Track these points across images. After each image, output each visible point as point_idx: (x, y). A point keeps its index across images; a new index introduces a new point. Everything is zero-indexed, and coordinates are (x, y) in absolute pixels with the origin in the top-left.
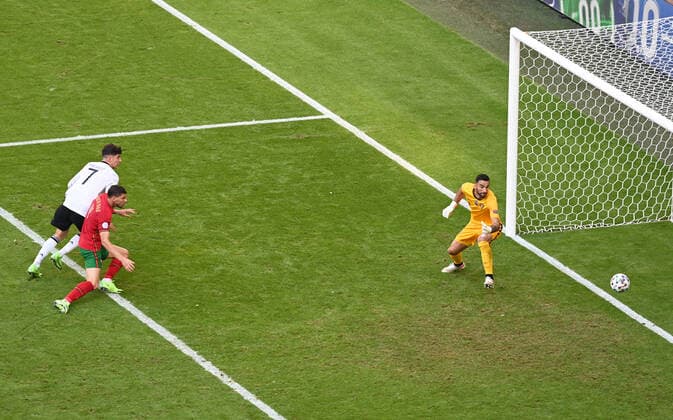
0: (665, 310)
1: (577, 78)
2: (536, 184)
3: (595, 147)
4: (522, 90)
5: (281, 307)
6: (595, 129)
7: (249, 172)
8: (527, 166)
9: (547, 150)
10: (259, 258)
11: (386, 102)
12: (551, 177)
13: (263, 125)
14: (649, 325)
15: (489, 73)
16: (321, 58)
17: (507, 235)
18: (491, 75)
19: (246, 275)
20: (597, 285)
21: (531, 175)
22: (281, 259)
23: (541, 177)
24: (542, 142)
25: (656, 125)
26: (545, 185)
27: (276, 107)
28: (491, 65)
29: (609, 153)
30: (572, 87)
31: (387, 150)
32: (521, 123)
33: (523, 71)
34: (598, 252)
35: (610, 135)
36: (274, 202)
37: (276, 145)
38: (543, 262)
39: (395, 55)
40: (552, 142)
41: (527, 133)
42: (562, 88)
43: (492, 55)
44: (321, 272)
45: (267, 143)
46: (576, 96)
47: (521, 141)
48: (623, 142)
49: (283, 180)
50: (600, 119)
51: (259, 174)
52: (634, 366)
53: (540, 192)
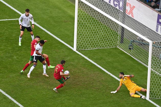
0: (116, 71)
1: (93, 9)
2: (82, 37)
3: (98, 27)
4: (78, 12)
5: (13, 69)
6: (98, 23)
7: (5, 33)
8: (80, 32)
9: (85, 28)
10: (7, 56)
11: (42, 15)
12: (86, 35)
13: (9, 20)
14: (111, 75)
15: (70, 7)
16: (25, 3)
17: (74, 51)
18: (70, 8)
19: (4, 60)
20: (98, 64)
21: (81, 35)
22: (13, 56)
23: (83, 35)
24: (84, 26)
25: (114, 22)
26: (85, 37)
27: (13, 16)
28: (70, 5)
29: (101, 29)
30: (92, 12)
31: (42, 28)
32: (78, 21)
33: (79, 7)
34: (98, 55)
35: (102, 24)
36: (12, 41)
37: (12, 26)
38: (83, 58)
39: (45, 2)
40: (86, 26)
41: (80, 23)
42: (89, 12)
43: (71, 3)
44: (24, 60)
45: (10, 25)
46: (93, 14)
47: (78, 26)
48: (105, 26)
49: (14, 35)
50: (99, 20)
51: (8, 34)
52: (107, 86)
53: (83, 39)
